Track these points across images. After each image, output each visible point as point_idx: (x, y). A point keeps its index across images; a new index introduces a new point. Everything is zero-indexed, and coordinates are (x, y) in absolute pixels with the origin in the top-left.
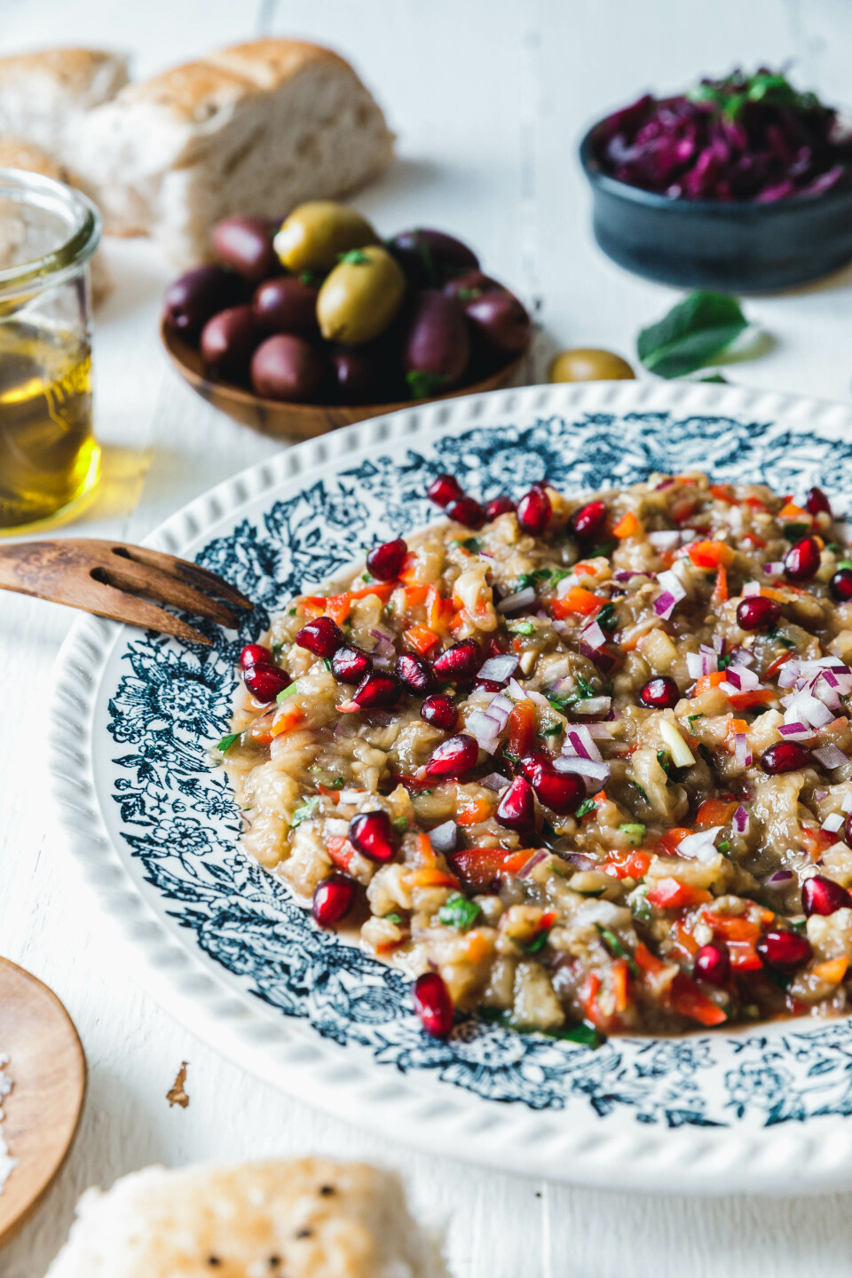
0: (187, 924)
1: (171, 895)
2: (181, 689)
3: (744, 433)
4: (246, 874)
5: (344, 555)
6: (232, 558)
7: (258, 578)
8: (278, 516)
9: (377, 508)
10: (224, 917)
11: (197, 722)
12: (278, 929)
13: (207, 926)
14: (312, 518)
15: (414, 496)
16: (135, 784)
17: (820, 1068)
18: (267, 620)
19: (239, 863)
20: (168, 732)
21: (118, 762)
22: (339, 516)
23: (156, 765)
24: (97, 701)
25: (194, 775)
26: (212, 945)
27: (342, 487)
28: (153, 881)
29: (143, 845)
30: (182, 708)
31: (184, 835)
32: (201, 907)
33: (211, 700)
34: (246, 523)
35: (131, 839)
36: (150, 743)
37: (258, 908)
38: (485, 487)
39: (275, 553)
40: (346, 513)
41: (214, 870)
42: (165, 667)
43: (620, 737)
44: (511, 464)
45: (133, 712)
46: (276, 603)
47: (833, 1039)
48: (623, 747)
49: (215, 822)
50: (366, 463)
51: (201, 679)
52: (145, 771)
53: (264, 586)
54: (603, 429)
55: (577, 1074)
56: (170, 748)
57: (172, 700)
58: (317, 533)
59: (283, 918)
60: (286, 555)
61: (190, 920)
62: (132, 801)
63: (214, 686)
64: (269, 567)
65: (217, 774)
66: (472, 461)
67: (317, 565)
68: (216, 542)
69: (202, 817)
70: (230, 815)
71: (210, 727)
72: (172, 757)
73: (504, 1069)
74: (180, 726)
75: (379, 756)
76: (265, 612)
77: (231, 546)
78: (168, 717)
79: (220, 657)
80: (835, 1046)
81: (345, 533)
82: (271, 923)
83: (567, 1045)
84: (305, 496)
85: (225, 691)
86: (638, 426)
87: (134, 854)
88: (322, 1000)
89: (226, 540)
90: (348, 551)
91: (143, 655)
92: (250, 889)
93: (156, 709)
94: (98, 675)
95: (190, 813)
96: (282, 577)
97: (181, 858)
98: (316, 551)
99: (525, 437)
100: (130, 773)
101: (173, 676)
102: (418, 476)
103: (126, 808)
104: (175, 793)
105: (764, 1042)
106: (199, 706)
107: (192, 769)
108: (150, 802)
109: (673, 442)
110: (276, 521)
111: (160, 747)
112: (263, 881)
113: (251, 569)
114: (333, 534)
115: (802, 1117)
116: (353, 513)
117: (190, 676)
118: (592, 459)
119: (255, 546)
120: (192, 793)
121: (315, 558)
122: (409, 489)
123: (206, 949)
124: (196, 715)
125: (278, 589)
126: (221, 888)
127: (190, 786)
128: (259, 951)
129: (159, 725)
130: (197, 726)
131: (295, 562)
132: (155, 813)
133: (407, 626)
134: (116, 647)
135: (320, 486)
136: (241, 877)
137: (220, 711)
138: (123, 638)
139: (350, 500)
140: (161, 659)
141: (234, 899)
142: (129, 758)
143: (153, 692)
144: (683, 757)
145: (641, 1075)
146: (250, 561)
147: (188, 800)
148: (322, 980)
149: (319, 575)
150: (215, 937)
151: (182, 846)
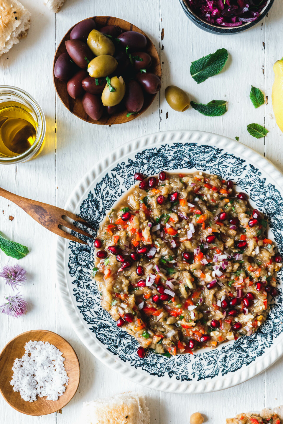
0: (93, 331)
1: (89, 323)
2: (82, 255)
3: (215, 152)
4: (102, 312)
5: (115, 199)
6: (88, 206)
7: (95, 211)
8: (98, 189)
9: (122, 180)
10: (100, 327)
11: (87, 265)
12: (111, 329)
13: (97, 331)
14: (106, 187)
15: (131, 175)
16: (77, 290)
17: (209, 363)
18: (99, 225)
19: (101, 309)
20: (82, 270)
21: (73, 283)
22: (113, 185)
23: (81, 282)
24: (65, 264)
25: (89, 282)
26: (99, 336)
27: (113, 175)
28: (85, 319)
29: (82, 308)
30: (84, 261)
31: (89, 303)
32: (95, 325)
33: (89, 256)
34: (90, 193)
35: (79, 307)
36: (78, 275)
37: (106, 322)
38: (148, 170)
39: (98, 202)
40: (114, 184)
41: (96, 312)
42: (78, 248)
43: (177, 279)
44: (155, 161)
45: (73, 265)
46: (100, 219)
47: (213, 354)
48: (178, 282)
49: (94, 297)
50: (118, 165)
51: (86, 250)
52: (79, 284)
53: (97, 214)
54: (179, 149)
55: (166, 365)
56: (83, 275)
57: (81, 259)
58: (107, 192)
59: (111, 325)
60: (101, 202)
61: (94, 330)
62: (77, 295)
63: (89, 252)
64: (97, 207)
65: (93, 281)
66: (145, 161)
67: (108, 203)
68: (84, 201)
69: (91, 296)
70: (97, 294)
71: (90, 265)
72: (83, 278)
73: (154, 365)
74: (84, 267)
75: (127, 282)
76: (98, 223)
77: (88, 202)
78: (81, 265)
79: (90, 241)
80: (212, 357)
81: (114, 191)
82: (109, 327)
83: (165, 357)
84: (104, 180)
85: (92, 252)
86: (188, 148)
87: (81, 312)
88: (120, 348)
89: (86, 200)
90: (115, 197)
91: (73, 246)
92: (104, 317)
93: (78, 263)
94: (64, 256)
95: (90, 296)
96: (101, 210)
97: (89, 311)
98: (108, 199)
99: (159, 151)
100: (75, 286)
101: (80, 251)
102: (131, 168)
103: (77, 297)
104: (86, 290)
105: (200, 355)
106: (87, 259)
107: (88, 281)
108: (81, 294)
109: (197, 154)
110: (98, 190)
111: (81, 276)
112: (106, 314)
113: (93, 209)
114: (112, 192)
115: (204, 379)
116: (116, 183)
117: (84, 250)
118: (175, 159)
119: (93, 201)
120: (89, 289)
121: (108, 201)
122: (129, 173)
123: (98, 338)
124: (87, 262)
125: (100, 214)
126: (98, 318)
127: (88, 286)
128: (108, 336)
129: (79, 268)
130: (87, 266)
131: (103, 203)
132: (82, 298)
133: (132, 239)
134: (66, 245)
135: (107, 175)
136: (102, 314)
137: (91, 260)
138: (68, 241)
139: (115, 179)
140: (77, 246)
141: (101, 321)
142: (75, 281)
143: (77, 257)
144: (191, 286)
145: (178, 365)
146: (93, 206)
147: (89, 291)
148: (120, 342)
149: (109, 207)
150: (99, 334)
151: (89, 307)
